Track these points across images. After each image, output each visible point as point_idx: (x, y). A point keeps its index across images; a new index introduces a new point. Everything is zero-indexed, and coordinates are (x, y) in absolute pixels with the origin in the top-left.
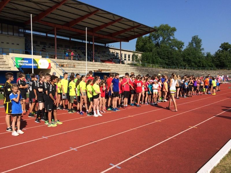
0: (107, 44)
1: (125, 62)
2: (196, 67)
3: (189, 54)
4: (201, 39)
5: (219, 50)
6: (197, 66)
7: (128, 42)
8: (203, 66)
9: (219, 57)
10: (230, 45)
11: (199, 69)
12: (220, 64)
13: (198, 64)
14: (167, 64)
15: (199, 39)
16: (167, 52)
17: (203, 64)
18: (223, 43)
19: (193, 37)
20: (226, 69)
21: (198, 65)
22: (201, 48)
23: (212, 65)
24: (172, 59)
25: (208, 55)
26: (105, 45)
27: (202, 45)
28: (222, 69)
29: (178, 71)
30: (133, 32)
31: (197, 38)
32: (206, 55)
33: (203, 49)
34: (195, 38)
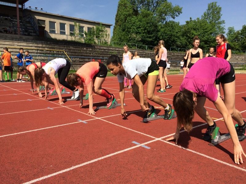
4: (220, 7)
19: (209, 5)
27: (221, 15)
33: (224, 21)
34: (212, 7)
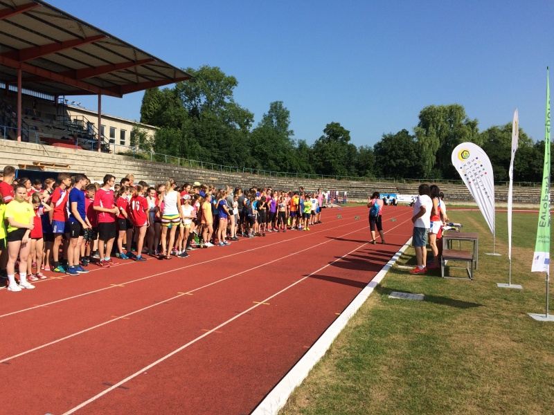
0: (60, 97)
1: (112, 147)
2: (277, 171)
3: (263, 142)
4: (287, 109)
5: (323, 137)
6: (279, 169)
7: (121, 97)
8: (291, 170)
9: (322, 151)
10: (342, 128)
11: (283, 175)
12: (323, 167)
13: (282, 164)
14: (216, 161)
15: (284, 110)
16: (216, 131)
17: (290, 165)
18: (330, 123)
19: (272, 104)
20: (335, 178)
21: (281, 167)
22: (289, 129)
23: (308, 167)
24: (228, 148)
25: (302, 146)
26: (56, 98)
27: (289, 123)
28: (327, 177)
29: (240, 176)
30: (133, 73)
31: (280, 107)
32: (297, 146)
33: (292, 132)
34: (275, 107)
